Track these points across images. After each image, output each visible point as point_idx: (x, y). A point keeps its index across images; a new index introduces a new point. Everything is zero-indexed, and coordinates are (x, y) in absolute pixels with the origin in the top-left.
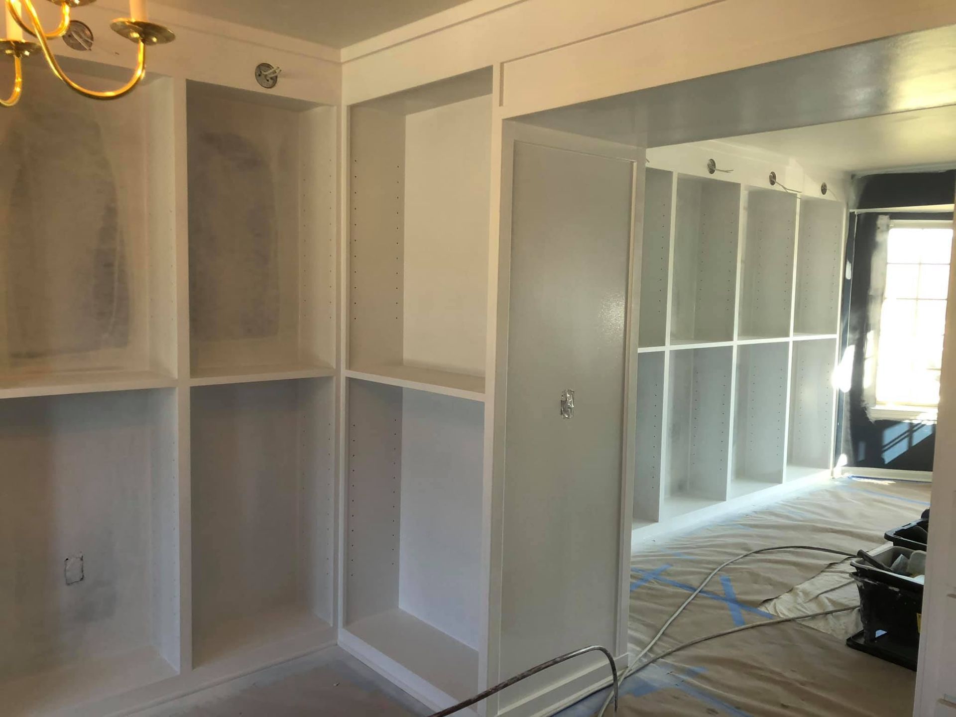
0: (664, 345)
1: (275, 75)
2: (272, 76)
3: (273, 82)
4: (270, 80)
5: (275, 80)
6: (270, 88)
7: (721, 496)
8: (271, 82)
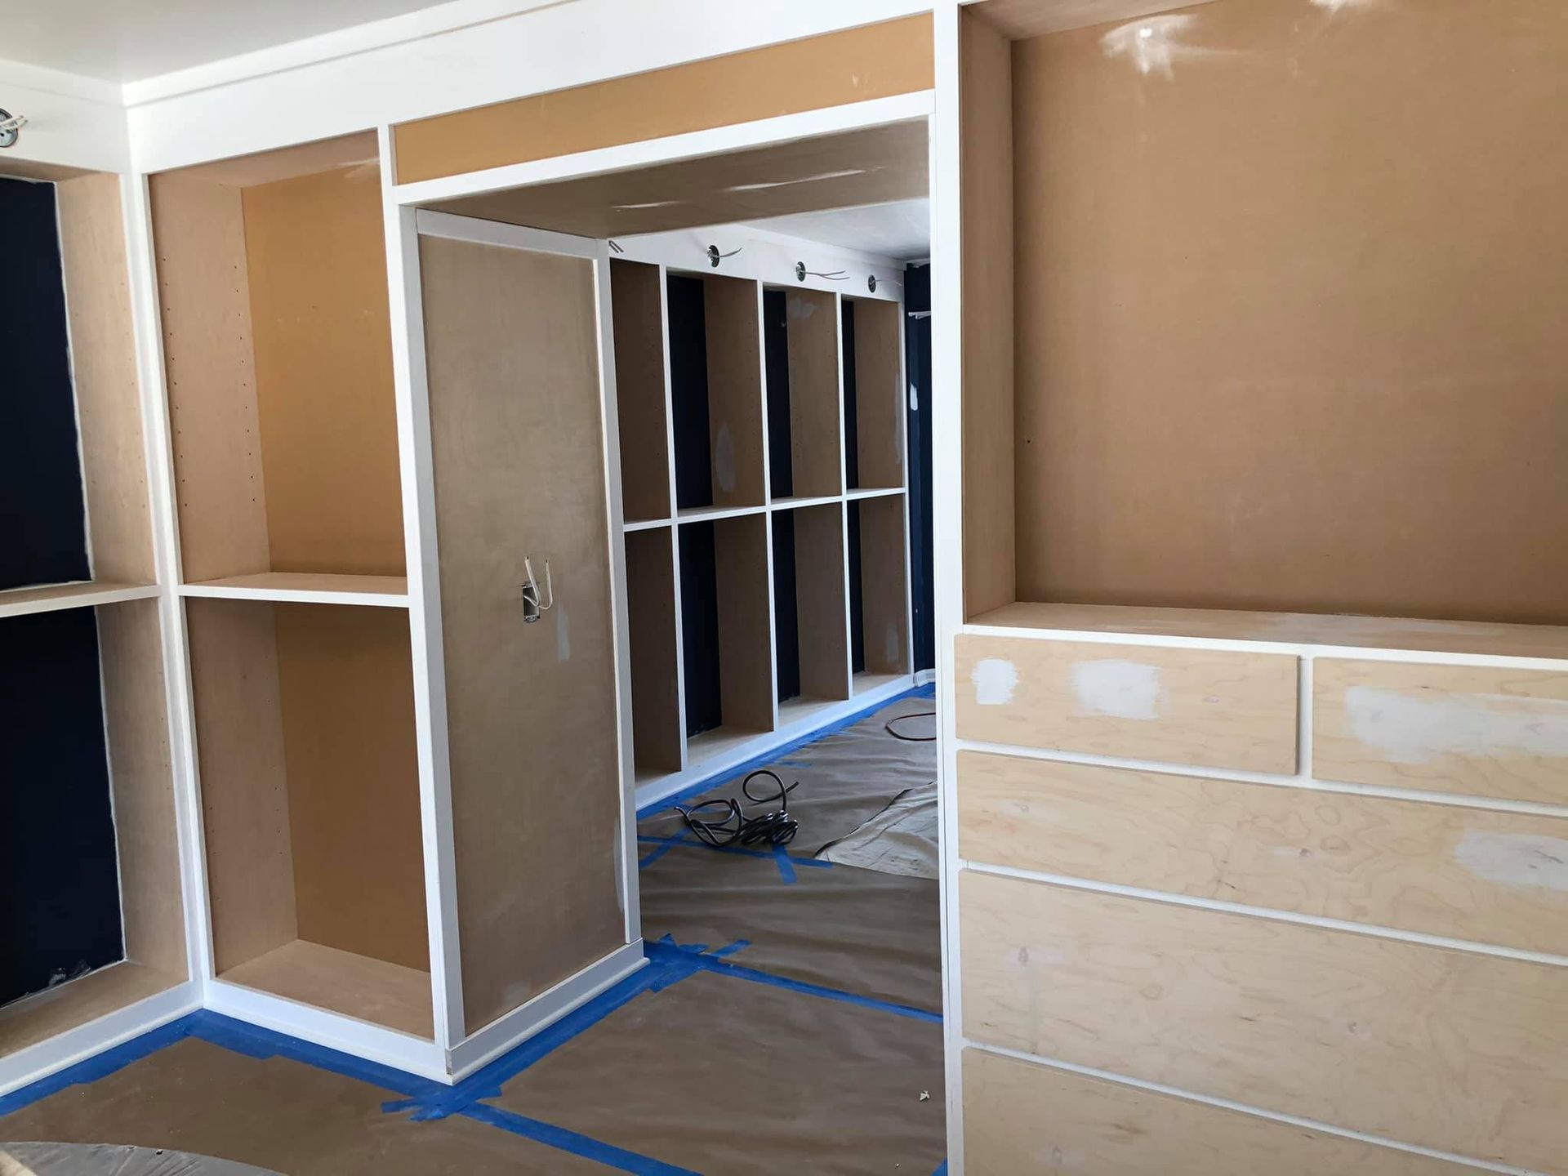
0: (669, 516)
1: (16, 126)
2: (9, 128)
3: (12, 138)
4: (6, 134)
5: (14, 134)
6: (12, 144)
7: (765, 725)
8: (8, 137)
